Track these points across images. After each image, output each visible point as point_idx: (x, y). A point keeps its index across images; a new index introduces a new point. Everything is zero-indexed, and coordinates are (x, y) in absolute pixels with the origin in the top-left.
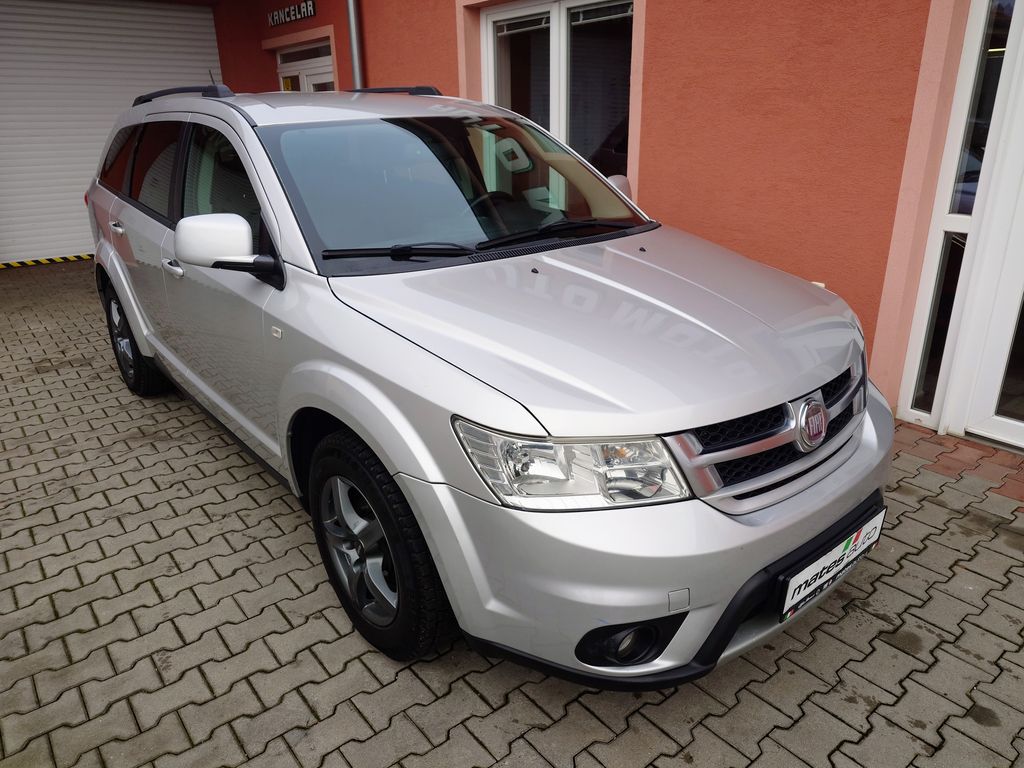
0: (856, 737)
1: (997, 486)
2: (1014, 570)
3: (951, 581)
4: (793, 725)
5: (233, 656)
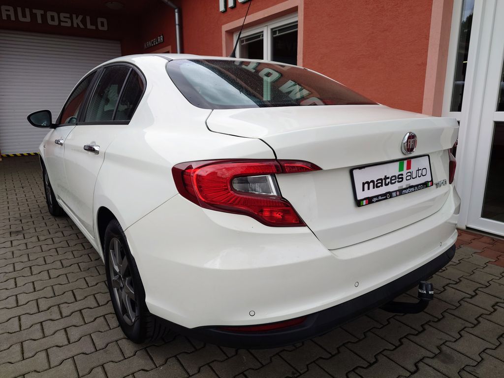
0: (365, 365)
1: (480, 251)
2: (480, 289)
3: (441, 294)
4: (331, 357)
5: (39, 312)
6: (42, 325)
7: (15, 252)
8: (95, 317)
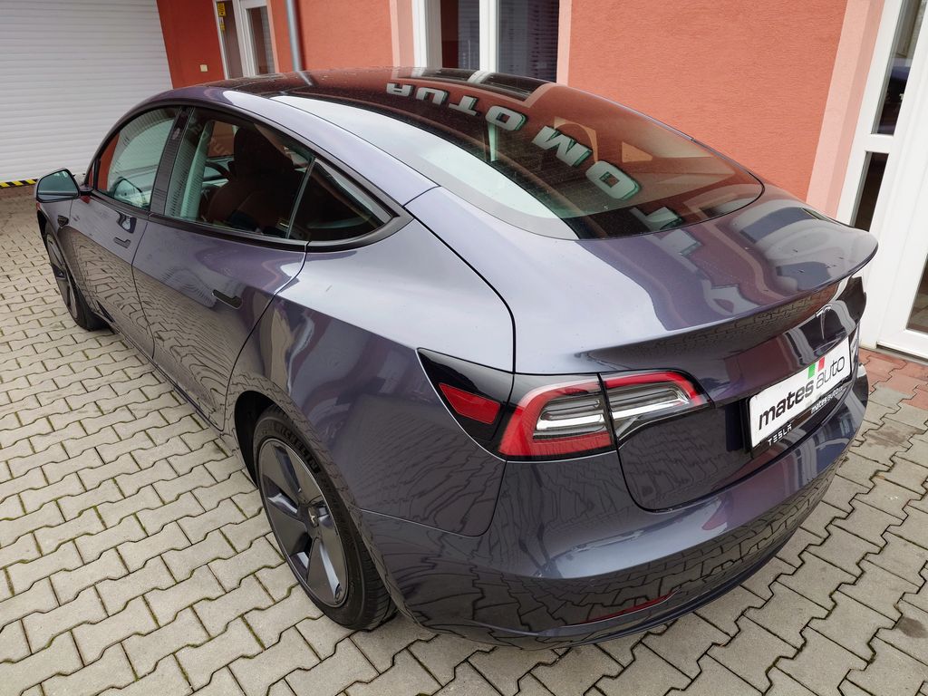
1: (909, 397)
3: (872, 492)
5: (177, 583)
6: (195, 612)
7: (65, 443)
8: (289, 586)
